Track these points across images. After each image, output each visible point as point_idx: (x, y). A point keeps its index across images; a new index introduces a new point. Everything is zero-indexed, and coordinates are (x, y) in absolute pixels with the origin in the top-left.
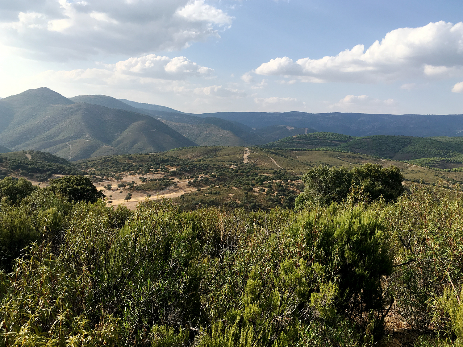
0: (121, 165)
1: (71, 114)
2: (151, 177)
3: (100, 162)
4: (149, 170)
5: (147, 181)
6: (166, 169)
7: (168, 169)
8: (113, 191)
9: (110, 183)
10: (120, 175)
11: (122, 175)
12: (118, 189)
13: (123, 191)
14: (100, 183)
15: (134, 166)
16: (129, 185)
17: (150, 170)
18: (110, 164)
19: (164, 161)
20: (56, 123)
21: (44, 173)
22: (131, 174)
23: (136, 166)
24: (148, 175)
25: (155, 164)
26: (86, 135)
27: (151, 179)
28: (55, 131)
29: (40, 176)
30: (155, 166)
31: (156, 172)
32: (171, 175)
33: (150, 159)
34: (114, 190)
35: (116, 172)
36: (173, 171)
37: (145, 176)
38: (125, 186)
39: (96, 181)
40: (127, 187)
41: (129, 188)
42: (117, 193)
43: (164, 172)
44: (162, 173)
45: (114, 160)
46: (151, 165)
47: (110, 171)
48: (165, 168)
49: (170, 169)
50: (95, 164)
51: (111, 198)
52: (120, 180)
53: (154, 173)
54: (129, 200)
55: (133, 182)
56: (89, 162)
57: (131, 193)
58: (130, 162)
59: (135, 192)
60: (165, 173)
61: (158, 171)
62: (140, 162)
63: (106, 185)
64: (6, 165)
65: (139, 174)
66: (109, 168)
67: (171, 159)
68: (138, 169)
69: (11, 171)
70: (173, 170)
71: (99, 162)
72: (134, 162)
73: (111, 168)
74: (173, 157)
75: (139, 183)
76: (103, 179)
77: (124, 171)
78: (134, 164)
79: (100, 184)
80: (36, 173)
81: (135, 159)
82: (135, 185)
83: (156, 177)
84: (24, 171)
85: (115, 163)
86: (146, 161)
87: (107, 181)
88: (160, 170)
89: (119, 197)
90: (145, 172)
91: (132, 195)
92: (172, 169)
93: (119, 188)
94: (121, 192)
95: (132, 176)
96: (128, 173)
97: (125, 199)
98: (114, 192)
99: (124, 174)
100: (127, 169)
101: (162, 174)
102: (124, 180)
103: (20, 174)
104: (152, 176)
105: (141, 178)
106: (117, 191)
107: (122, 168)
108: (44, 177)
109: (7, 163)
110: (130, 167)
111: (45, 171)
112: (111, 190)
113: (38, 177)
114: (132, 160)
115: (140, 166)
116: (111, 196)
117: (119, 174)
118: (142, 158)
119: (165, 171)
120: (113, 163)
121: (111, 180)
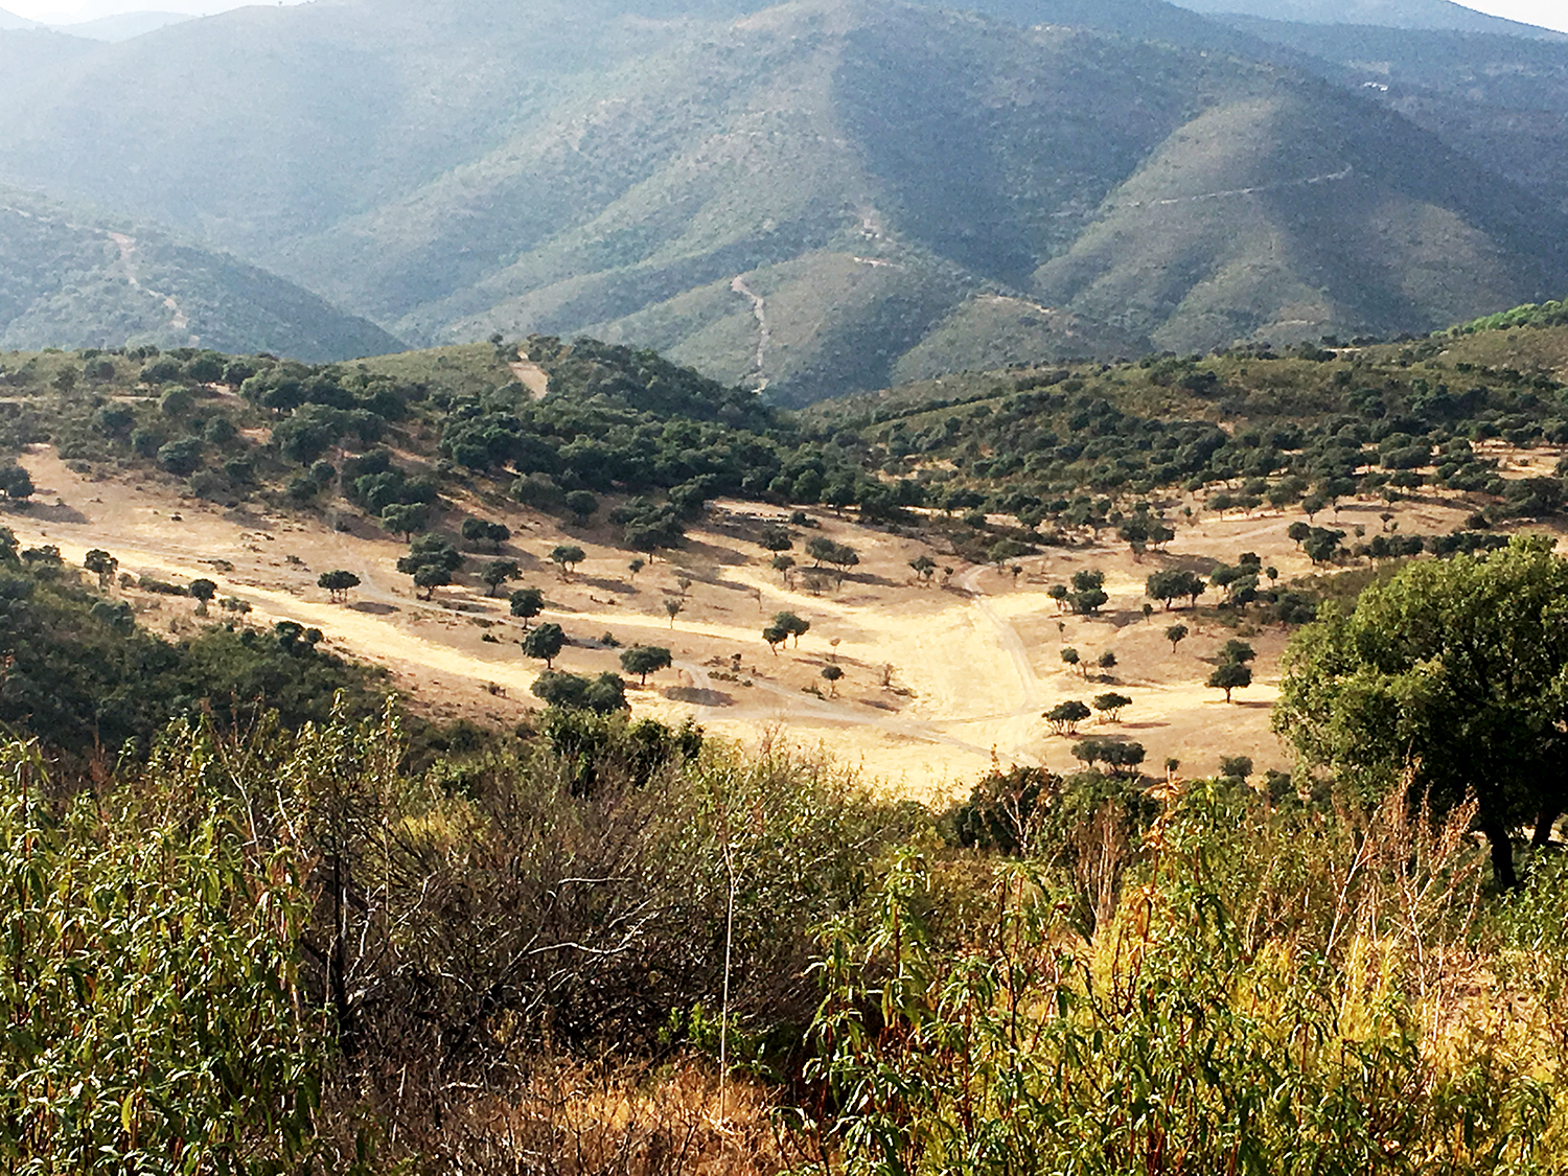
0: (1138, 438)
1: (760, 78)
2: (1374, 526)
3: (987, 411)
4: (1348, 474)
5: (1345, 552)
6: (1476, 469)
7: (1493, 464)
8: (1112, 620)
9: (1085, 562)
10: (1142, 508)
11: (1161, 506)
12: (1148, 610)
13: (1183, 621)
14: (1017, 561)
15: (1235, 446)
16: (1223, 579)
17: (1360, 471)
18: (1059, 424)
19: (1452, 409)
20: (661, 146)
21: (657, 489)
22: (1222, 504)
23: (1252, 441)
24: (1349, 508)
25: (1387, 434)
26: (855, 222)
27: (1378, 542)
28: (657, 197)
29: (634, 510)
30: (1393, 445)
31: (1405, 490)
32: (1523, 512)
33: (1345, 395)
34: (1123, 619)
35: (1114, 484)
36: (1530, 484)
37: (1324, 518)
38: (1198, 589)
39: (990, 553)
40: (1214, 594)
41: (1222, 606)
42: (1148, 639)
43: (1468, 488)
44: (1450, 495)
45: (1083, 402)
46: (1363, 436)
47: (1069, 483)
48: (1469, 459)
49: (1505, 468)
50: (954, 425)
51: (1113, 671)
52: (1150, 547)
53: (1394, 497)
54: (1238, 693)
55: (1251, 561)
56: (912, 413)
57: (1245, 640)
58: (1199, 412)
59: (1272, 630)
60: (1471, 495)
61: (1420, 480)
62: (1276, 411)
63: (1065, 577)
64: (425, 437)
65: (1278, 502)
66: (1062, 454)
67: (1504, 390)
68: (1267, 466)
69: (455, 475)
70: (1535, 471)
71: (982, 412)
72: (1227, 414)
73: (1073, 454)
74: (1513, 375)
75: (1294, 566)
76: (1039, 539)
77: (1166, 478)
78: (1228, 427)
79: (1017, 570)
80: (607, 489)
81: (1237, 390)
82: (1264, 583)
83: (1409, 522)
84: (535, 477)
85: (1095, 423)
86: (1319, 406)
87: (1063, 552)
88: (1430, 470)
89: (1166, 668)
90: (1327, 485)
91: (1251, 655)
92: (1525, 464)
93: (1156, 605)
94: (1177, 634)
95: (1227, 516)
96: (1199, 493)
97: (1214, 683)
98: (1126, 631)
99: (1169, 503)
100: (1185, 468)
101: (1447, 503)
102: (1178, 545)
103: (516, 494)
104: (1376, 516)
105: (1298, 532)
106: (1142, 626)
107: (1154, 461)
108: (658, 518)
109: (428, 422)
110: (1206, 450)
111: (662, 480)
112: (1099, 614)
113: (620, 519)
114: (1211, 396)
115: (1282, 442)
116: (1109, 661)
117: (1134, 498)
118: (1289, 384)
119: (1469, 480)
120: (1077, 425)
121: (1089, 544)
